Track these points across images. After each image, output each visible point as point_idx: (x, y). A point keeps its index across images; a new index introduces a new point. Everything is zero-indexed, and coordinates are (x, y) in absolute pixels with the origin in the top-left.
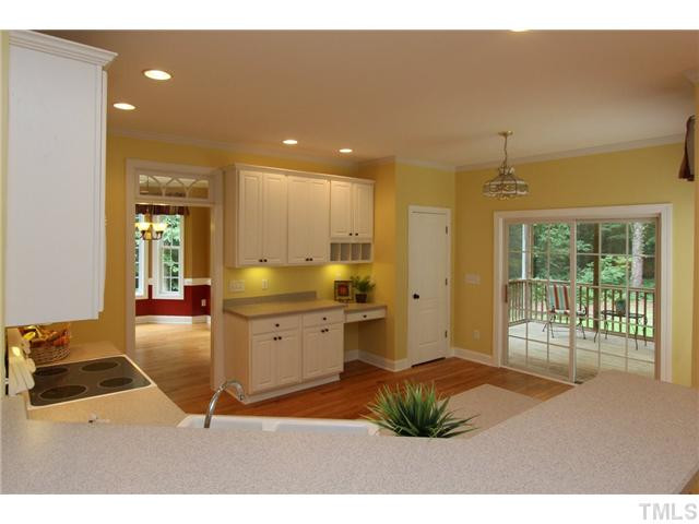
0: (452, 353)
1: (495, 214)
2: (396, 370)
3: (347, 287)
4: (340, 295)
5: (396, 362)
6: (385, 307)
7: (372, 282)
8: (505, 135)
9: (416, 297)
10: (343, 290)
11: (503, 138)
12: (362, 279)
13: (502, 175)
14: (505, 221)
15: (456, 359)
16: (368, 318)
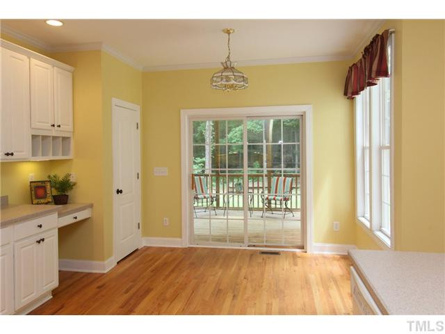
0: (143, 243)
1: (182, 111)
2: (105, 272)
3: (44, 188)
4: (37, 197)
5: (106, 262)
6: (91, 206)
7: (72, 180)
8: (228, 32)
9: (119, 192)
10: (41, 192)
11: (227, 35)
12: (61, 177)
13: (226, 68)
14: (190, 118)
15: (147, 248)
16: (79, 219)
